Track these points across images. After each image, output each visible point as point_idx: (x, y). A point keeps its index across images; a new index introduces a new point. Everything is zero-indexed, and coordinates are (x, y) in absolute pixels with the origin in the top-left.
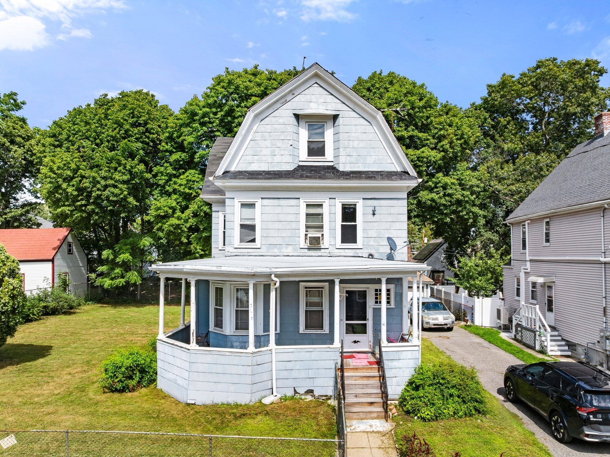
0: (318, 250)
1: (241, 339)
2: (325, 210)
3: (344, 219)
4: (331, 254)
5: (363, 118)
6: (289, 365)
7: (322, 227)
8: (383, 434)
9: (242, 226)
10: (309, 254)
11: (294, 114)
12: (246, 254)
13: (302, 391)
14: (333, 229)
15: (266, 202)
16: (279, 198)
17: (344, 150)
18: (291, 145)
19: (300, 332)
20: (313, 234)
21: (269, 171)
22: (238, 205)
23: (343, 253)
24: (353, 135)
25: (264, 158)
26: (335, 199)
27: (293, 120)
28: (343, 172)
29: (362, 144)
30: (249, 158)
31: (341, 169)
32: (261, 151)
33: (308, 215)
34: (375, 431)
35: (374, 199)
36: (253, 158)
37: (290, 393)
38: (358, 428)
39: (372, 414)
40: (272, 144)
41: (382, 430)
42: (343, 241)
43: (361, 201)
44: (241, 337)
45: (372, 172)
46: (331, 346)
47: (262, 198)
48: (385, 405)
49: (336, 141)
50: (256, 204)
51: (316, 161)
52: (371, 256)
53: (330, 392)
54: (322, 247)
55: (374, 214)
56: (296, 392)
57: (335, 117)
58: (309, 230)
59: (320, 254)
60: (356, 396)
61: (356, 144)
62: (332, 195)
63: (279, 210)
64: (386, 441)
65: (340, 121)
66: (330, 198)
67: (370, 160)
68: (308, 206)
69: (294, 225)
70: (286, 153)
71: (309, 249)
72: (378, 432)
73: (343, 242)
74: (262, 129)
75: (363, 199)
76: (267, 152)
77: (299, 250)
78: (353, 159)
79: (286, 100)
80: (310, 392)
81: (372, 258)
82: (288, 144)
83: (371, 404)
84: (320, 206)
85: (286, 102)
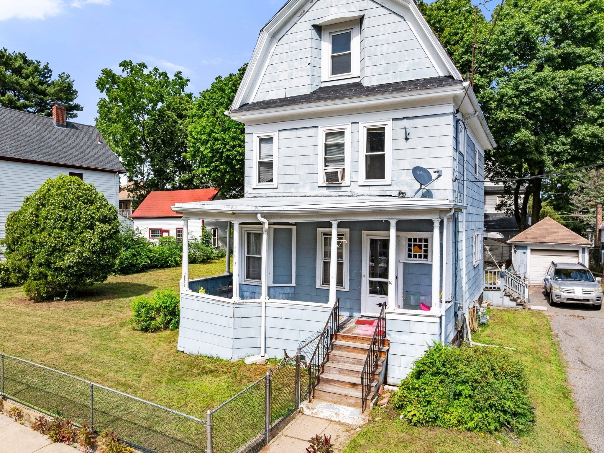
0: (338, 188)
1: (251, 289)
2: (347, 139)
3: (370, 148)
4: (354, 194)
5: (394, 13)
7: (342, 160)
9: (261, 164)
10: (328, 194)
11: (314, 26)
12: (264, 195)
14: (356, 162)
15: (284, 134)
16: (297, 129)
17: (370, 59)
18: (309, 64)
19: (317, 287)
20: (333, 168)
21: (285, 98)
22: (257, 141)
23: (367, 191)
24: (381, 37)
25: (281, 84)
26: (358, 123)
27: (313, 33)
28: (368, 87)
29: (393, 48)
30: (267, 86)
31: (366, 85)
32: (279, 76)
33: (327, 146)
34: (342, 421)
35: (408, 118)
36: (270, 85)
37: (280, 356)
38: (321, 413)
39: (348, 399)
40: (290, 66)
41: (351, 423)
42: (369, 176)
43: (391, 123)
44: (251, 287)
46: (324, 305)
47: (279, 131)
49: (362, 50)
50: (274, 137)
51: (340, 79)
52: (402, 194)
54: (342, 185)
55: (407, 139)
56: (286, 355)
57: (361, 19)
58: (328, 164)
59: (340, 194)
60: (340, 372)
61: (384, 49)
62: (355, 119)
63: (296, 142)
65: (366, 22)
66: (352, 123)
67: (402, 67)
68: (328, 135)
69: (312, 160)
70: (304, 73)
71: (328, 187)
72: (345, 424)
74: (279, 49)
75: (393, 119)
76: (284, 76)
77: (317, 189)
78: (380, 70)
79: (304, 11)
81: (403, 197)
82: (307, 62)
83: (354, 385)
84: (342, 133)
85: (305, 13)
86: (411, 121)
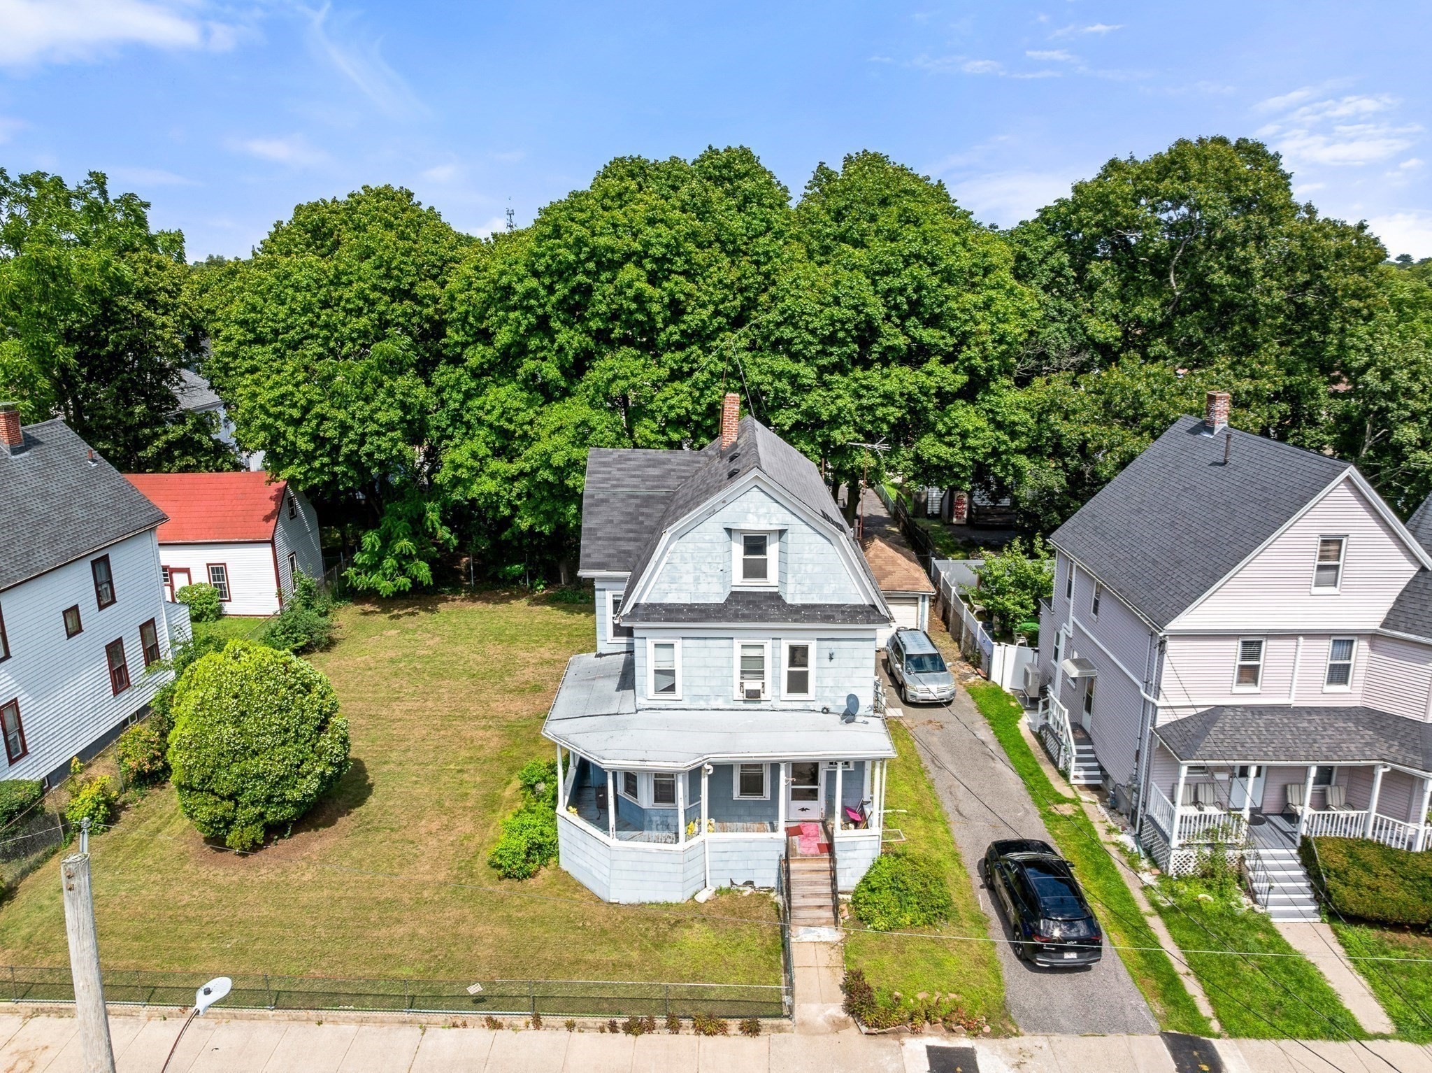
0: (758, 703)
1: (661, 813)
2: (767, 653)
3: (792, 662)
4: (774, 708)
5: (820, 534)
6: (725, 856)
7: (762, 674)
8: (832, 946)
9: (657, 672)
10: (745, 707)
11: (726, 529)
12: (664, 707)
13: (740, 882)
14: (776, 679)
15: (687, 642)
16: (705, 638)
17: (793, 574)
18: (721, 570)
19: (734, 799)
20: (751, 682)
21: (692, 605)
22: (650, 644)
23: (790, 706)
24: (805, 557)
25: (685, 587)
26: (780, 639)
27: (725, 534)
28: (792, 606)
29: (817, 569)
30: (665, 586)
31: (788, 602)
32: (681, 577)
33: (743, 658)
34: (823, 941)
35: (832, 639)
36: (670, 587)
37: (726, 885)
38: (803, 938)
39: (820, 920)
40: (695, 569)
41: (830, 941)
42: (791, 690)
43: (815, 642)
45: (831, 605)
46: (775, 834)
47: (683, 638)
48: (836, 909)
49: (783, 562)
50: (675, 644)
51: (755, 585)
52: (826, 710)
53: (773, 883)
54: (762, 699)
55: (831, 658)
56: (732, 883)
57: (782, 532)
58: (746, 676)
59: (759, 708)
60: (803, 897)
61: (809, 569)
62: (777, 635)
63: (705, 652)
64: (834, 957)
65: (789, 537)
66: (773, 639)
67: (828, 590)
68: (743, 646)
69: (726, 672)
70: (715, 580)
71: (745, 701)
72: (827, 943)
73: (789, 691)
74: (680, 547)
75: (818, 639)
76: (688, 578)
77: (733, 702)
78: (805, 588)
79: (714, 509)
80: (750, 883)
81: (828, 713)
82: (718, 567)
83: (820, 907)
84: (762, 647)
85: (713, 516)
86: (836, 643)
